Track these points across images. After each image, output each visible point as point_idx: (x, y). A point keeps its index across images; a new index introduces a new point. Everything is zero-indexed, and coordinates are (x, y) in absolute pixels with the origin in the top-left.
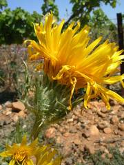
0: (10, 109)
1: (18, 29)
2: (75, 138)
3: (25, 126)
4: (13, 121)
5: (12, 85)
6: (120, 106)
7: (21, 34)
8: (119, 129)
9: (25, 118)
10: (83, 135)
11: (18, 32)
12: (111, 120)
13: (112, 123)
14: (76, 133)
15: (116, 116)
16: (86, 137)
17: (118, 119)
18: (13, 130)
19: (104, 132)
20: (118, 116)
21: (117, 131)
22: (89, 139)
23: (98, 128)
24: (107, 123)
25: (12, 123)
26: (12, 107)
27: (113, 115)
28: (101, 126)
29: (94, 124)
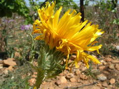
0: (2, 65)
1: (9, 6)
2: (50, 86)
3: (13, 77)
4: (4, 74)
5: (3, 46)
6: (81, 63)
7: (11, 9)
8: (81, 79)
9: (13, 71)
10: (56, 83)
11: (9, 8)
12: (75, 72)
13: (75, 74)
14: (50, 82)
15: (79, 70)
16: (58, 85)
17: (80, 72)
18: (4, 80)
19: (70, 81)
20: (80, 70)
21: (79, 80)
22: (59, 86)
23: (67, 78)
24: (72, 75)
25: (3, 75)
26: (3, 63)
27: (76, 69)
28: (68, 77)
29: (63, 75)
